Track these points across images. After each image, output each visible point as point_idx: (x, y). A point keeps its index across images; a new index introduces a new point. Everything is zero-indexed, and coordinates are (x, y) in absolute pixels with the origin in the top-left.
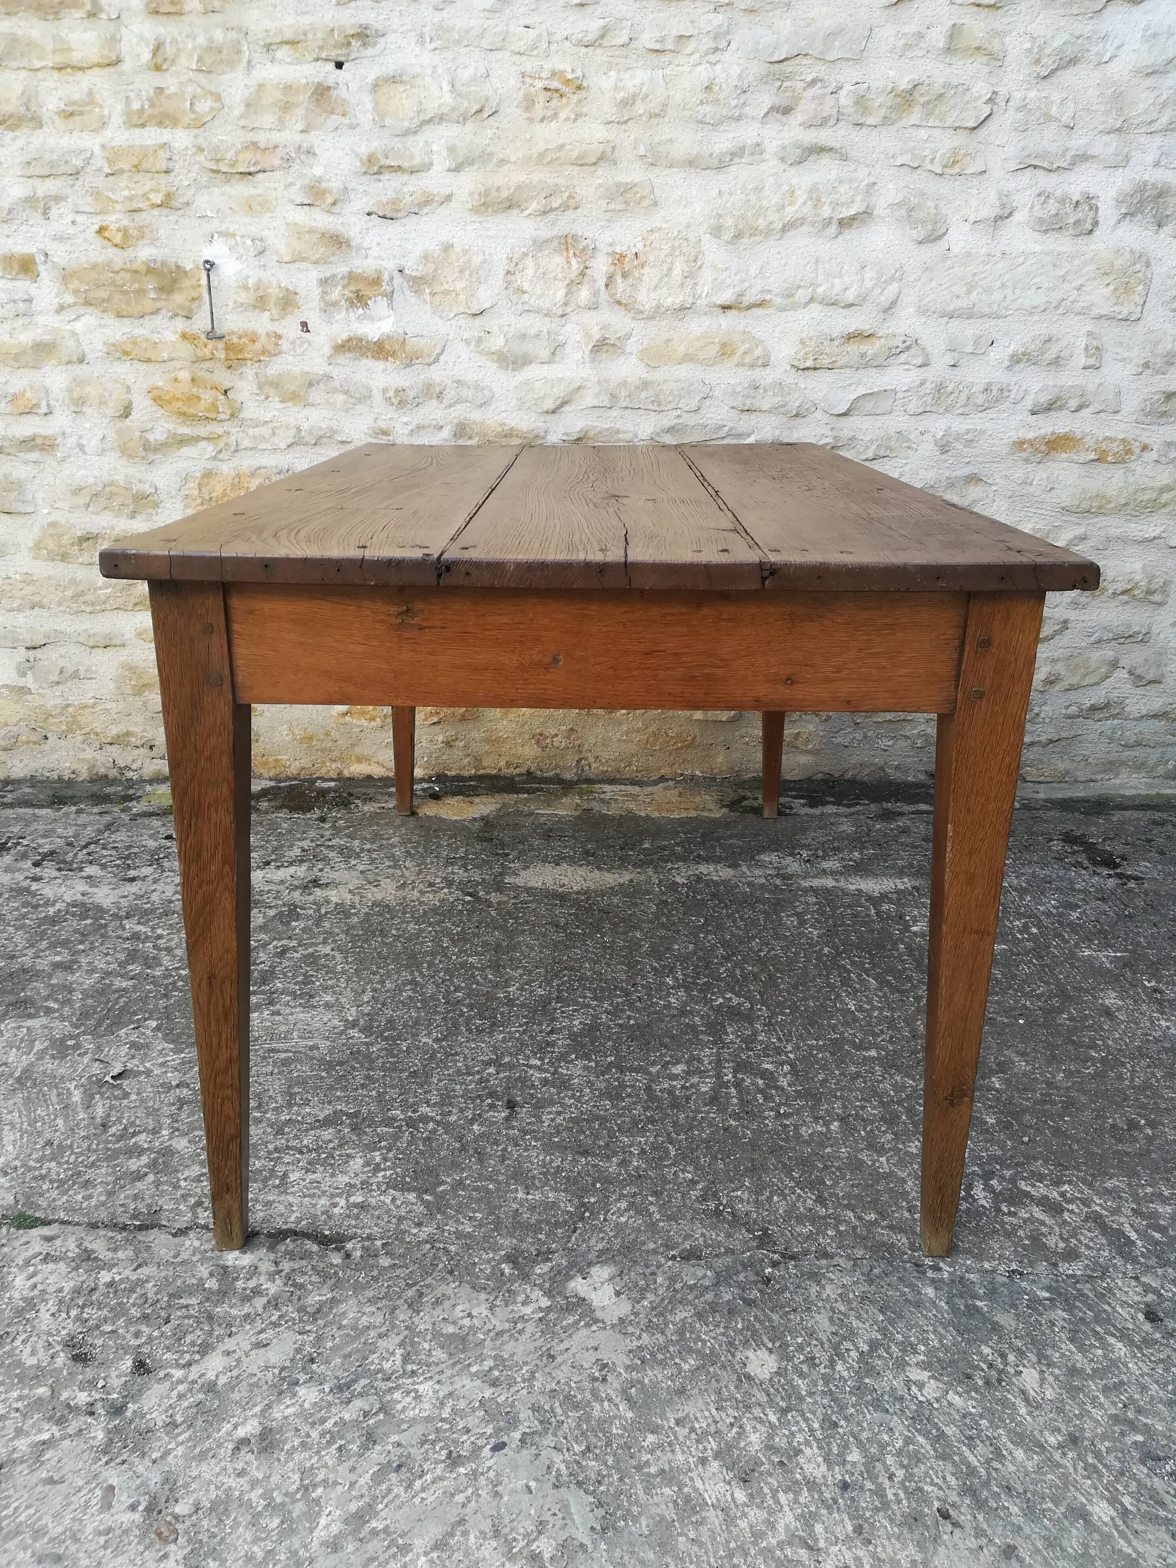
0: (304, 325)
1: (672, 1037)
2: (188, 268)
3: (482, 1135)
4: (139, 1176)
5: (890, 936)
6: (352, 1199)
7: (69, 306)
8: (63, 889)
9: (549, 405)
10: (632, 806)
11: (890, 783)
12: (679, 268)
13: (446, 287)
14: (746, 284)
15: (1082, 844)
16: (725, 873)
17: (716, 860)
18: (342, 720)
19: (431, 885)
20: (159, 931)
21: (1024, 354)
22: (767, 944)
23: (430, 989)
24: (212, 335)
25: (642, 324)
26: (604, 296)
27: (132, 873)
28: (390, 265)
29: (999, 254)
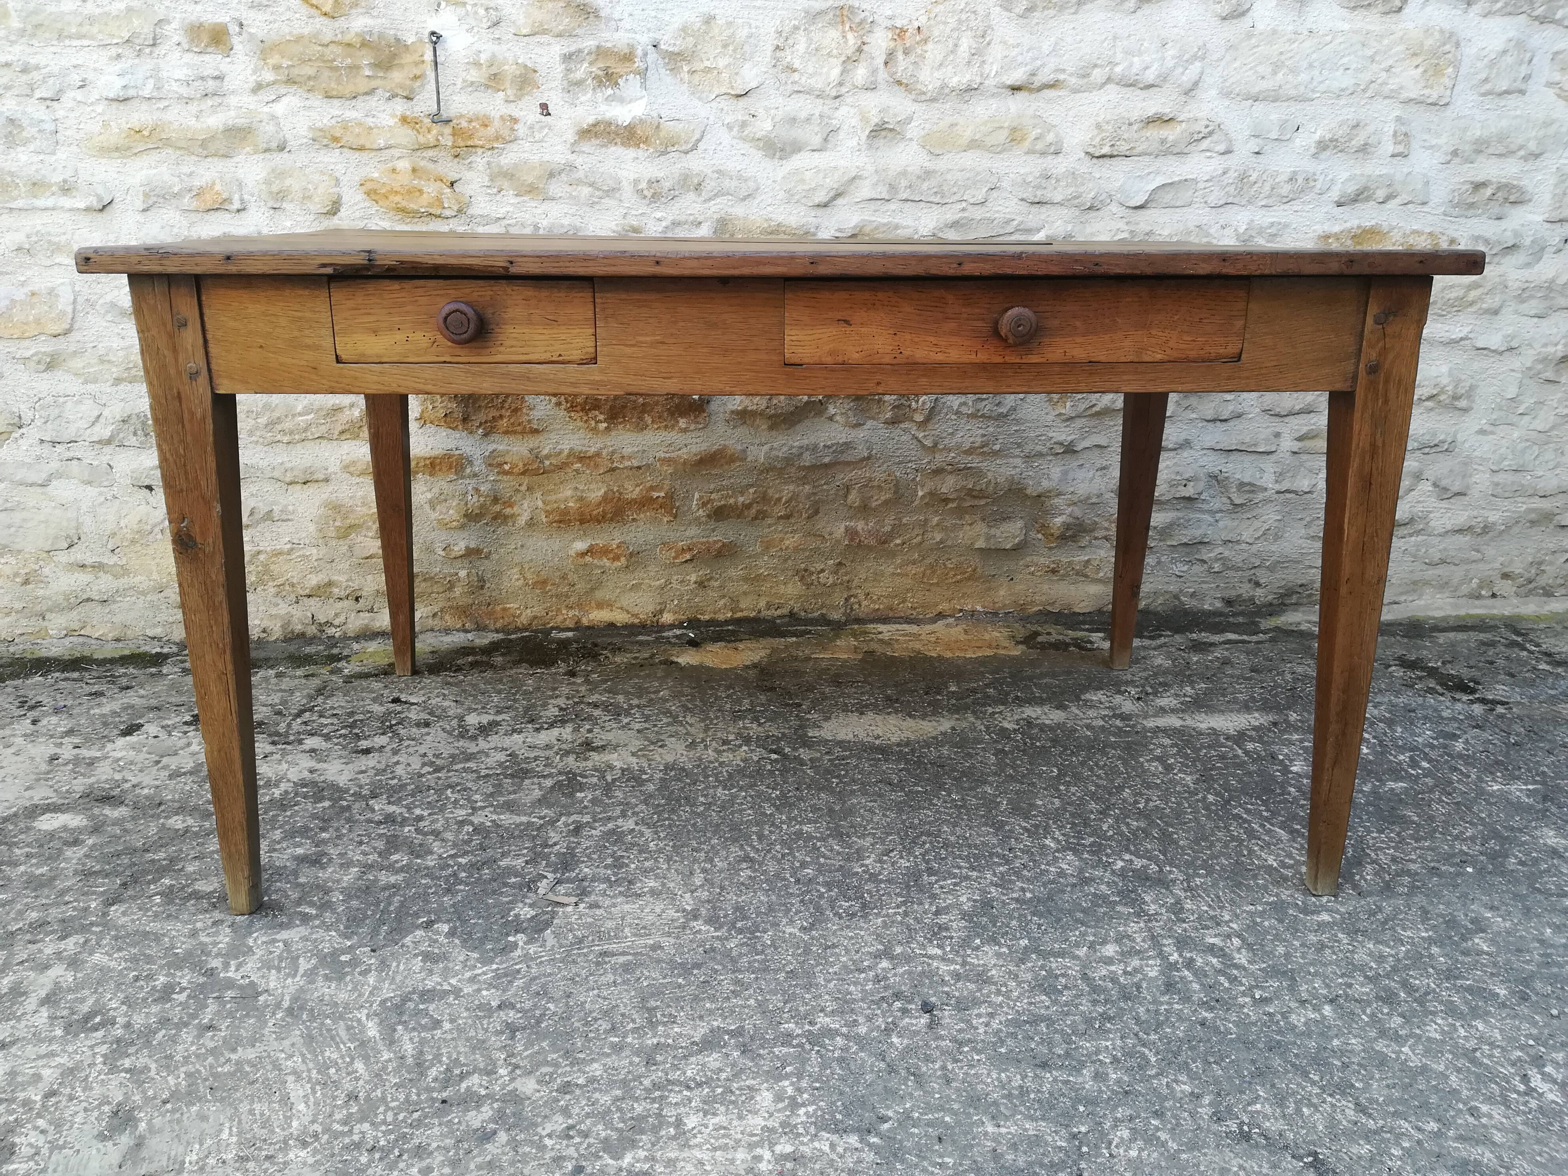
0: (545, 109)
1: (1084, 911)
2: (409, 42)
3: (908, 1050)
4: (486, 1137)
5: (1273, 778)
6: (778, 1149)
7: (268, 85)
8: (285, 766)
9: (821, 196)
10: (917, 646)
11: (1186, 613)
12: (966, 43)
13: (707, 64)
14: (1039, 63)
15: (1423, 669)
16: (1052, 716)
17: (1041, 702)
18: (581, 561)
19: (725, 742)
20: (418, 812)
21: (1331, 140)
22: (1141, 794)
23: (772, 867)
24: (438, 119)
25: (924, 106)
26: (883, 75)
27: (364, 744)
28: (643, 40)
29: (1306, 33)
